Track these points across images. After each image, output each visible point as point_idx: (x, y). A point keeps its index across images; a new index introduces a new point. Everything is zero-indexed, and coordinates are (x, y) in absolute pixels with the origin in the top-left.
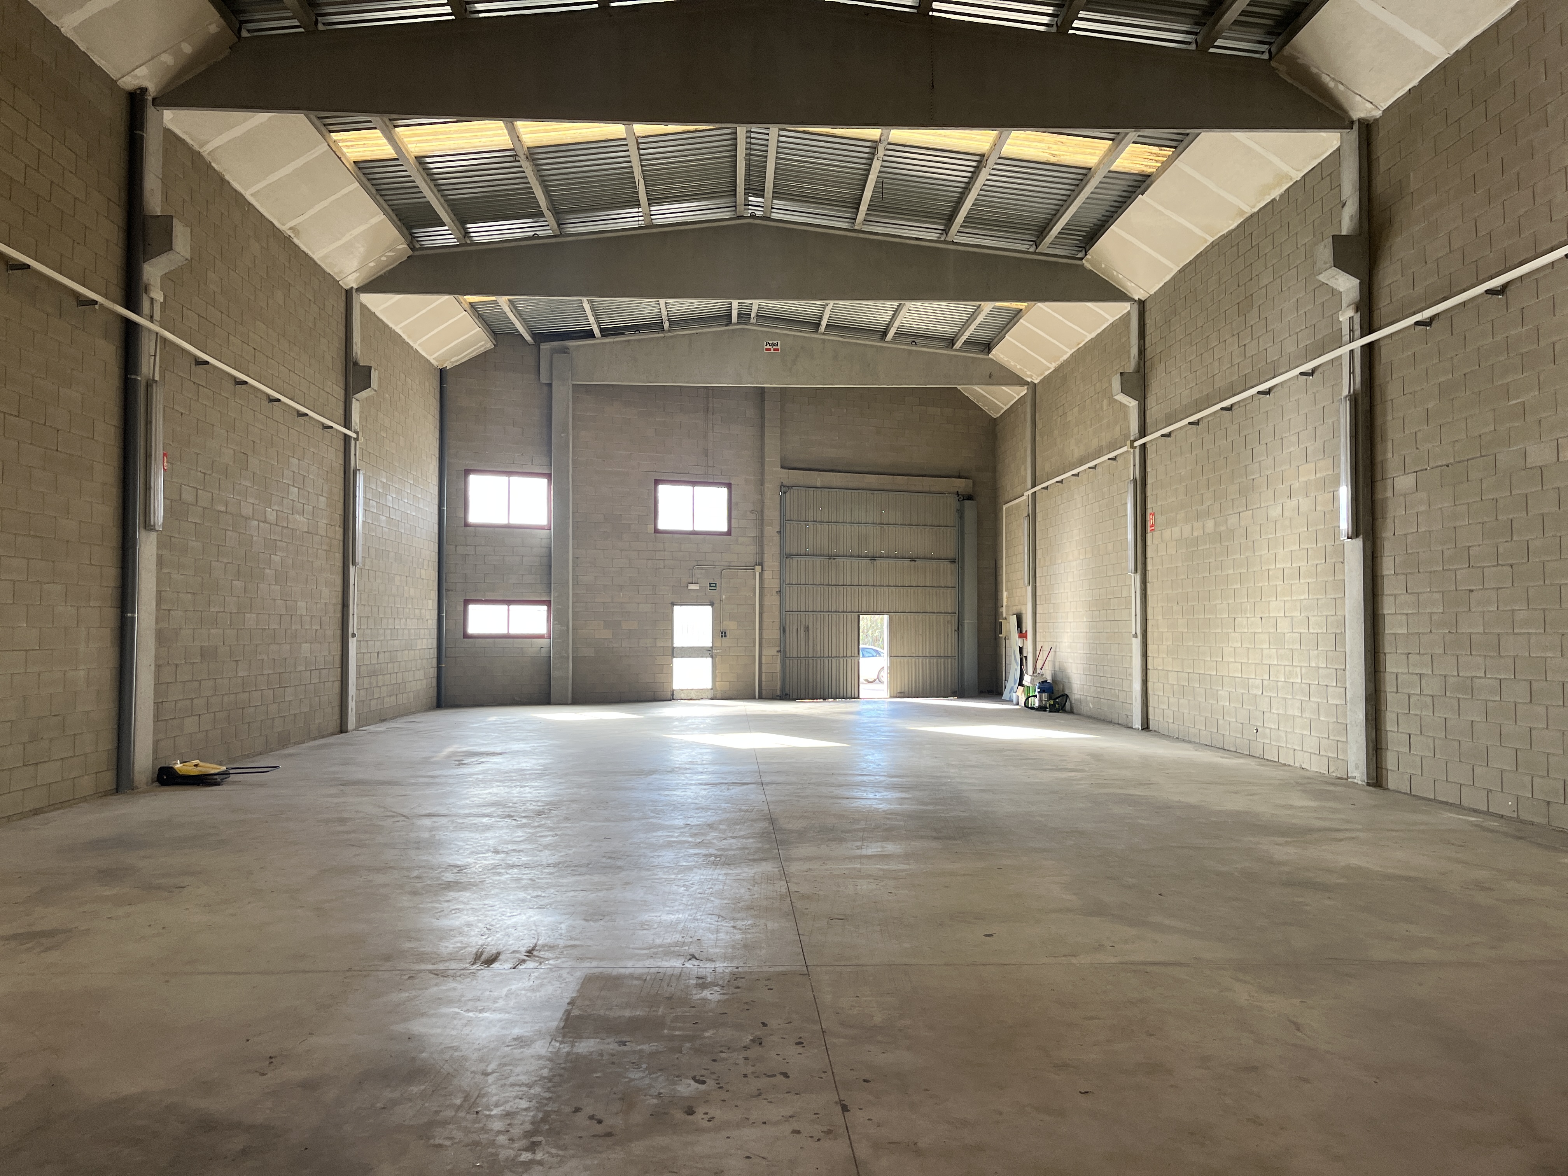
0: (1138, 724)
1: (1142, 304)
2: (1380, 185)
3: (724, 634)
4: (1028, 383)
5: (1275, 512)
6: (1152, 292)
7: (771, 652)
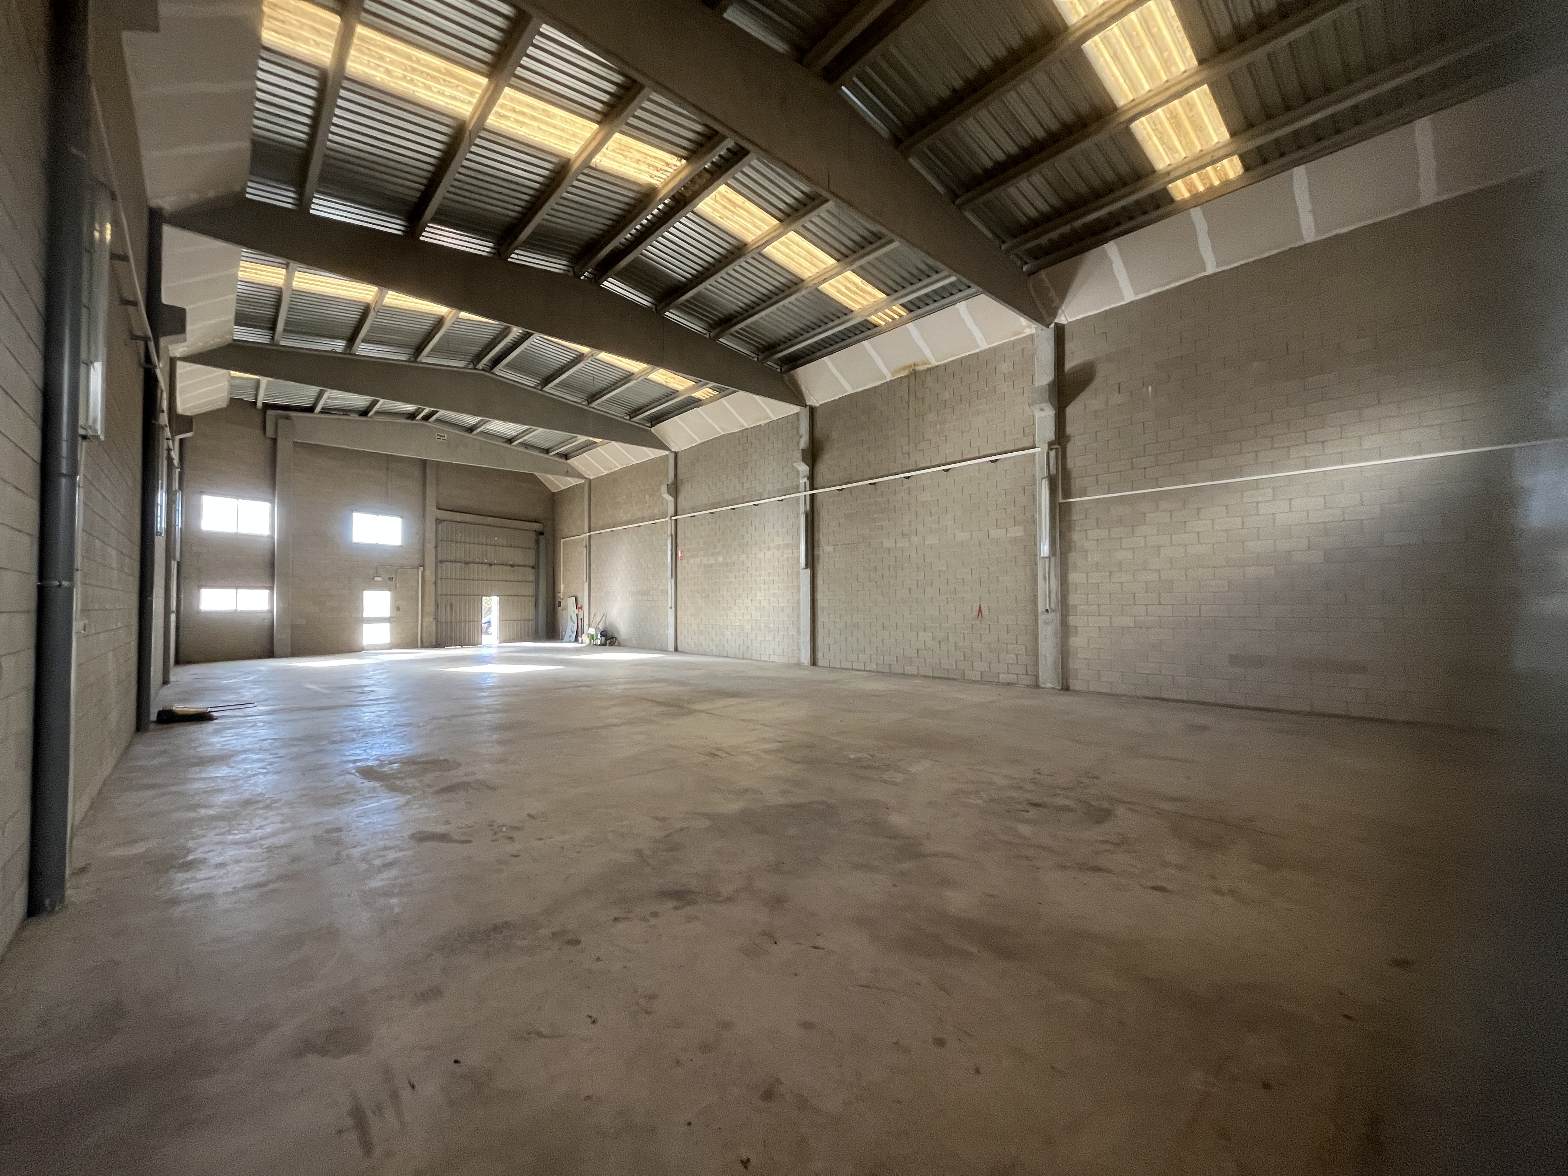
0: (671, 647)
1: (676, 454)
3: (398, 609)
4: (586, 478)
5: (760, 555)
6: (683, 449)
7: (429, 619)
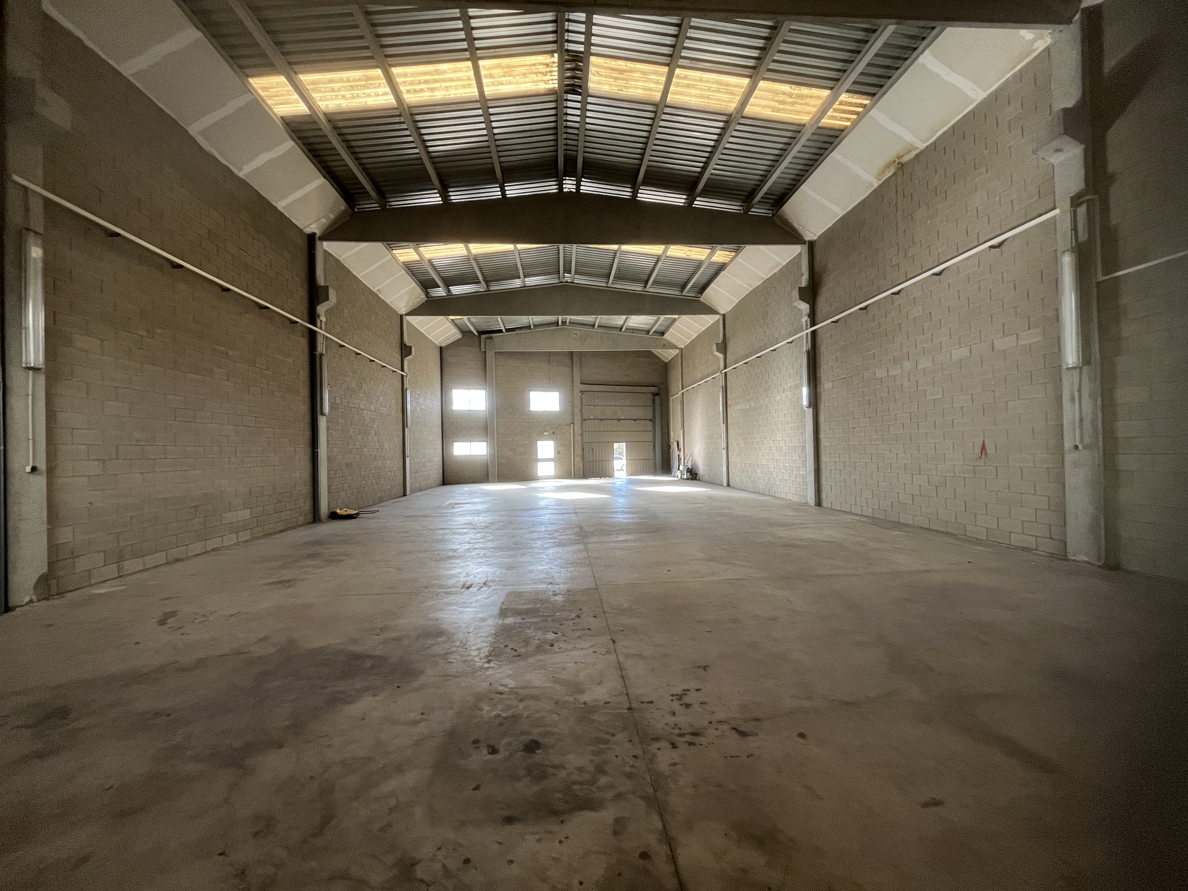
0: (725, 484)
1: (724, 316)
2: (817, 267)
3: (559, 453)
4: (678, 348)
5: (778, 398)
6: (728, 310)
7: (578, 459)
